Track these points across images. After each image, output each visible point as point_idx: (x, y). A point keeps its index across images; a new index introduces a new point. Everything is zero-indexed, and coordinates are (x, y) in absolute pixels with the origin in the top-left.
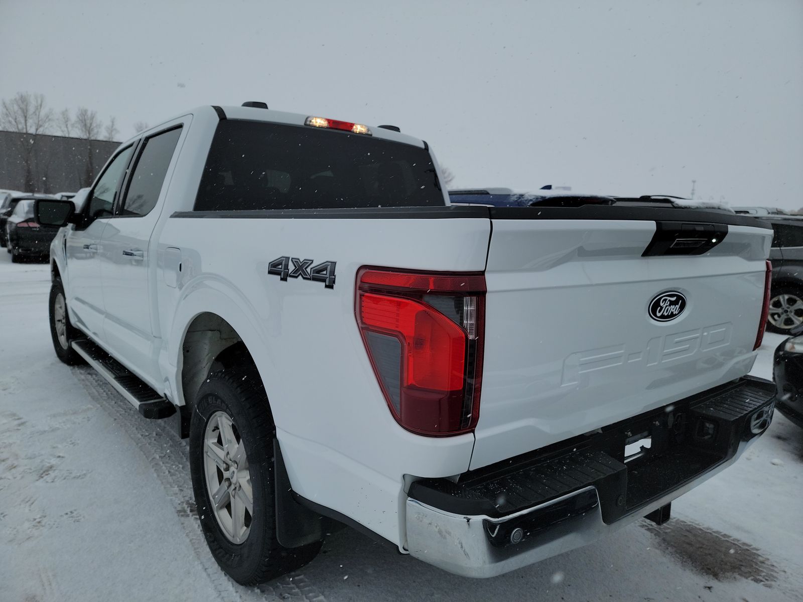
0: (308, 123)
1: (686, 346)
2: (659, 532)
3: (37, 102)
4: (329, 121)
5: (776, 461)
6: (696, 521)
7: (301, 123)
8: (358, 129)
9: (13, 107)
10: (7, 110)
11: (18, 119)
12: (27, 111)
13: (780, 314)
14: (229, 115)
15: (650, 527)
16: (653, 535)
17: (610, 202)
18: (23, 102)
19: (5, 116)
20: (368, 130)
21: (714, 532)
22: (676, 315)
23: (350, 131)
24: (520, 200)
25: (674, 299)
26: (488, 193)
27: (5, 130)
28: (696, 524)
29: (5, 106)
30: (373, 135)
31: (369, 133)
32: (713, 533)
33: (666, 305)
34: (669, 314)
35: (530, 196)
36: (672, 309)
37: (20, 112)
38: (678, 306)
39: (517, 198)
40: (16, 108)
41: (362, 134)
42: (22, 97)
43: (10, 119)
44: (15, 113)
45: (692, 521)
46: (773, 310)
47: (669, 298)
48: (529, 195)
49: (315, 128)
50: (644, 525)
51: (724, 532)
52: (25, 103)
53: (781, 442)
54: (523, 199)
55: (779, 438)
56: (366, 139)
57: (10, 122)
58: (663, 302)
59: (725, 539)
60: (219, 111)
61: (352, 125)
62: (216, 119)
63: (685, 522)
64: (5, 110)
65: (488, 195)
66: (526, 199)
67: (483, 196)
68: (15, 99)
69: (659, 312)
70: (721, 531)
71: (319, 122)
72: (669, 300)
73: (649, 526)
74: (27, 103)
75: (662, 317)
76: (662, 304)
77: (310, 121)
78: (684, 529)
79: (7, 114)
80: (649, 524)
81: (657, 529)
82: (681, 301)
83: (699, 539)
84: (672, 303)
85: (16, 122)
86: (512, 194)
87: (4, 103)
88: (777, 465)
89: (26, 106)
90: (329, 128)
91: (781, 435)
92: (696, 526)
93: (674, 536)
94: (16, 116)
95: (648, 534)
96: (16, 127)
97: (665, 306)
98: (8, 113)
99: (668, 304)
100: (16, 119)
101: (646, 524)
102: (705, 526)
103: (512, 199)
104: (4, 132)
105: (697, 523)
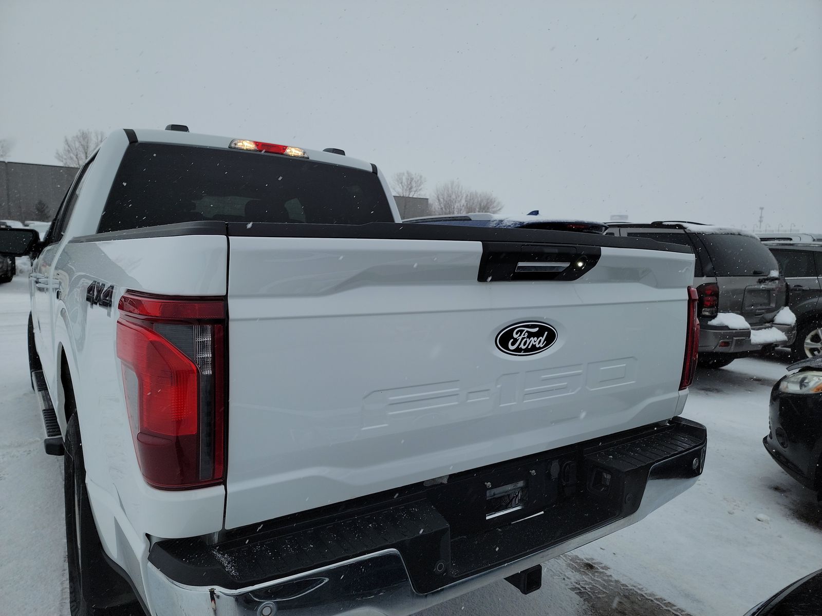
0: (233, 145)
1: (564, 384)
2: (591, 597)
3: (97, 140)
4: (257, 143)
5: (761, 516)
6: (640, 585)
7: (225, 146)
8: (293, 152)
9: (75, 143)
10: (69, 146)
11: (79, 155)
12: (87, 148)
13: (819, 349)
14: (140, 139)
15: (583, 590)
16: (582, 600)
17: (604, 228)
18: (84, 139)
19: (67, 153)
20: (304, 153)
21: (657, 599)
22: (540, 348)
23: (282, 154)
24: (499, 226)
25: (536, 330)
26: (470, 220)
27: (67, 166)
28: (639, 589)
29: (68, 143)
30: (311, 158)
31: (306, 156)
32: (654, 601)
33: (522, 336)
34: (529, 347)
35: (509, 221)
36: (533, 342)
37: (81, 149)
38: (543, 339)
39: (496, 223)
40: (77, 144)
41: (298, 157)
42: (83, 133)
43: (72, 155)
44: (76, 149)
45: (634, 584)
46: (812, 345)
47: (526, 329)
48: (507, 221)
49: (243, 151)
50: (576, 588)
51: (669, 600)
52: (86, 140)
53: (777, 494)
54: (501, 225)
55: (776, 489)
56: (302, 163)
57: (71, 158)
58: (517, 333)
59: (667, 608)
60: (131, 134)
61: (285, 148)
62: (126, 143)
63: (627, 586)
64: (67, 147)
65: (471, 221)
66: (504, 225)
67: (466, 222)
68: (77, 136)
69: (513, 344)
70: (665, 597)
71: (248, 145)
72: (527, 332)
73: (581, 589)
74: (88, 140)
75: (518, 350)
76: (515, 336)
77: (235, 144)
78: (622, 594)
79: (69, 151)
80: (582, 587)
81: (590, 594)
82: (546, 333)
83: (636, 607)
84: (531, 335)
85: (77, 158)
86: (492, 220)
87: (66, 140)
88: (762, 521)
89: (87, 143)
90: (257, 151)
91: (778, 485)
92: (639, 592)
93: (606, 602)
94: (77, 152)
95: (578, 597)
96: (77, 163)
97: (521, 338)
98: (70, 149)
99: (526, 336)
100: (77, 155)
101: (579, 586)
102: (648, 592)
103: (491, 225)
104: (66, 167)
105: (640, 587)
